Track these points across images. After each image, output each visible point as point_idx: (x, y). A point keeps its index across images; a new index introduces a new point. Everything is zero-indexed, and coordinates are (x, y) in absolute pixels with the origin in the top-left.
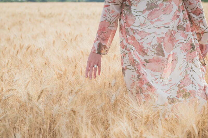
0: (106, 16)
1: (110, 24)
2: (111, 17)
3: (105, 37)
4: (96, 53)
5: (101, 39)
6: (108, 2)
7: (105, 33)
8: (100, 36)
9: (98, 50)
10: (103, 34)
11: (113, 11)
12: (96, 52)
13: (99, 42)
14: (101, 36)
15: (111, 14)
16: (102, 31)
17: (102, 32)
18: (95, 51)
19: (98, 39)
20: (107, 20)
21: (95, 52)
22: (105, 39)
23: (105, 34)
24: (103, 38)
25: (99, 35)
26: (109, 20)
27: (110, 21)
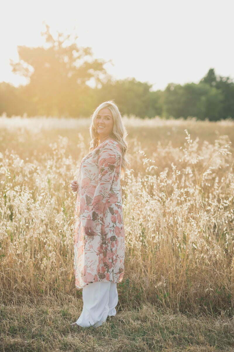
0: (101, 192)
5: (96, 209)
6: (104, 181)
8: (94, 207)
12: (92, 219)
13: (93, 211)
15: (105, 190)
17: (97, 203)
21: (90, 219)
23: (99, 205)
26: (103, 194)
27: (104, 196)
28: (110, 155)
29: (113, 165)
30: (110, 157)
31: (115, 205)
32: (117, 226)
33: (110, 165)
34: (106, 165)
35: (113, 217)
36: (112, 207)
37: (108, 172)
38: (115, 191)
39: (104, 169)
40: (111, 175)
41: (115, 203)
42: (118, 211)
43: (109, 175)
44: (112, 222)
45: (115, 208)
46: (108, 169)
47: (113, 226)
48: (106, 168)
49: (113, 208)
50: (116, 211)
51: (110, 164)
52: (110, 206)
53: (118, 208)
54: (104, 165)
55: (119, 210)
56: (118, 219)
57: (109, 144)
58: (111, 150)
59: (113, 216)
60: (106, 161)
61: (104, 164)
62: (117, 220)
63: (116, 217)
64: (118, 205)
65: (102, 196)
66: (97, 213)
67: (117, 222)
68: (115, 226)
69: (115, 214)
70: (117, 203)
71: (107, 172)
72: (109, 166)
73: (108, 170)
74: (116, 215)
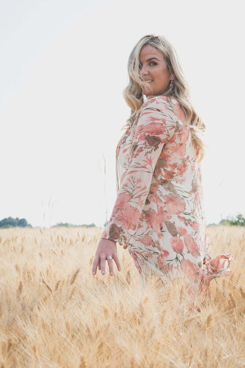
0: (127, 186)
1: (132, 197)
2: (134, 188)
3: (121, 215)
4: (107, 238)
5: (116, 218)
6: (135, 167)
7: (123, 209)
8: (114, 215)
9: (109, 234)
10: (119, 211)
11: (140, 180)
14: (116, 215)
15: (135, 183)
16: (118, 208)
18: (106, 235)
19: (111, 220)
20: (128, 192)
21: (105, 238)
22: (122, 218)
23: (123, 211)
24: (119, 217)
25: (114, 213)
26: (131, 191)
27: (132, 194)
28: (153, 119)
29: (156, 136)
30: (151, 122)
31: (179, 217)
32: (185, 258)
33: (149, 136)
34: (141, 138)
35: (174, 241)
36: (172, 221)
37: (143, 149)
38: (178, 192)
39: (138, 145)
40: (149, 154)
41: (177, 214)
42: (185, 231)
43: (146, 155)
44: (175, 250)
45: (179, 224)
46: (145, 144)
47: (177, 258)
48: (141, 144)
49: (174, 223)
50: (181, 230)
51: (149, 134)
52: (169, 219)
53: (186, 225)
54: (138, 138)
55: (189, 229)
56: (186, 245)
57: (157, 102)
58: (159, 110)
59: (174, 238)
60: (142, 131)
61: (138, 136)
62: (185, 247)
63: (181, 240)
64: (184, 218)
65: (127, 193)
66: (119, 226)
67: (185, 251)
68: (181, 258)
69: (178, 235)
70: (182, 215)
71: (141, 150)
72: (148, 138)
73: (144, 146)
74: (182, 238)
